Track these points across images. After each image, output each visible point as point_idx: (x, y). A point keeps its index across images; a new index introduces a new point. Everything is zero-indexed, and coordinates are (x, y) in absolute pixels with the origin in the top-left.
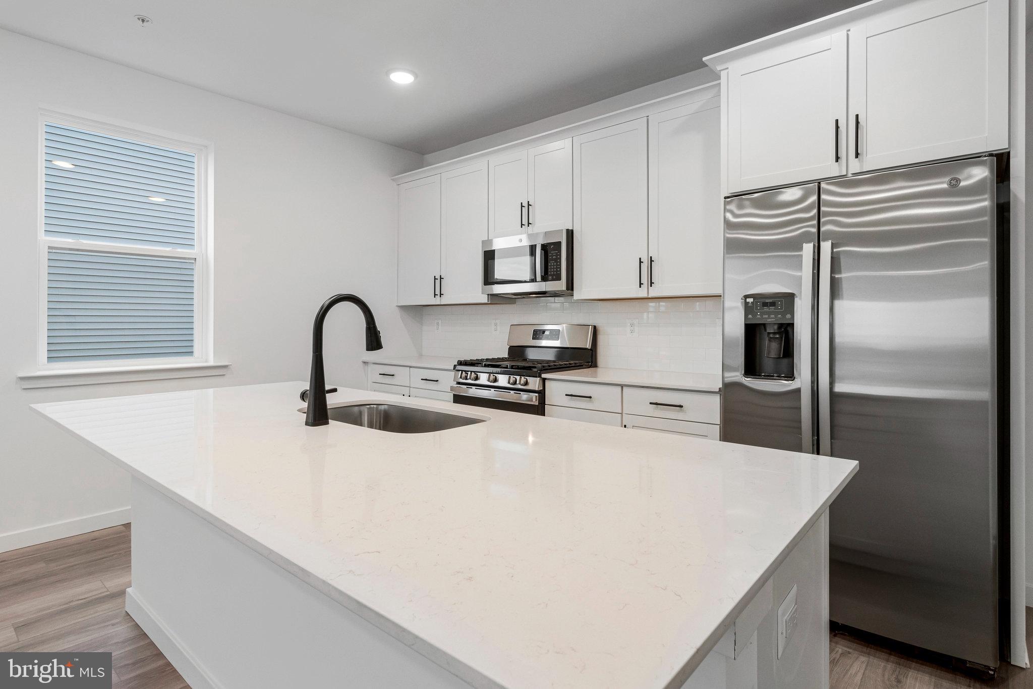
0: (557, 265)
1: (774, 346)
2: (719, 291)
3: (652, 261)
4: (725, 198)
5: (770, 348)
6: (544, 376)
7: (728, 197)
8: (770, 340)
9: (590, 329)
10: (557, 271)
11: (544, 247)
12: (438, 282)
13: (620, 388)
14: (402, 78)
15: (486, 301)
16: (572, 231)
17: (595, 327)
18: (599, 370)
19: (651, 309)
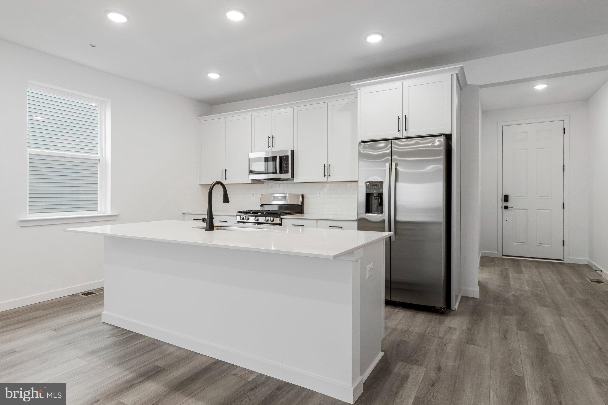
0: (286, 166)
1: (376, 201)
2: (356, 180)
3: (329, 166)
4: (359, 143)
5: (375, 202)
6: (281, 217)
7: (360, 143)
8: (375, 199)
9: (301, 196)
10: (287, 169)
11: (281, 158)
12: (224, 173)
13: (316, 221)
14: (214, 76)
15: (250, 183)
16: (293, 151)
17: (303, 195)
18: (305, 214)
19: (327, 187)
